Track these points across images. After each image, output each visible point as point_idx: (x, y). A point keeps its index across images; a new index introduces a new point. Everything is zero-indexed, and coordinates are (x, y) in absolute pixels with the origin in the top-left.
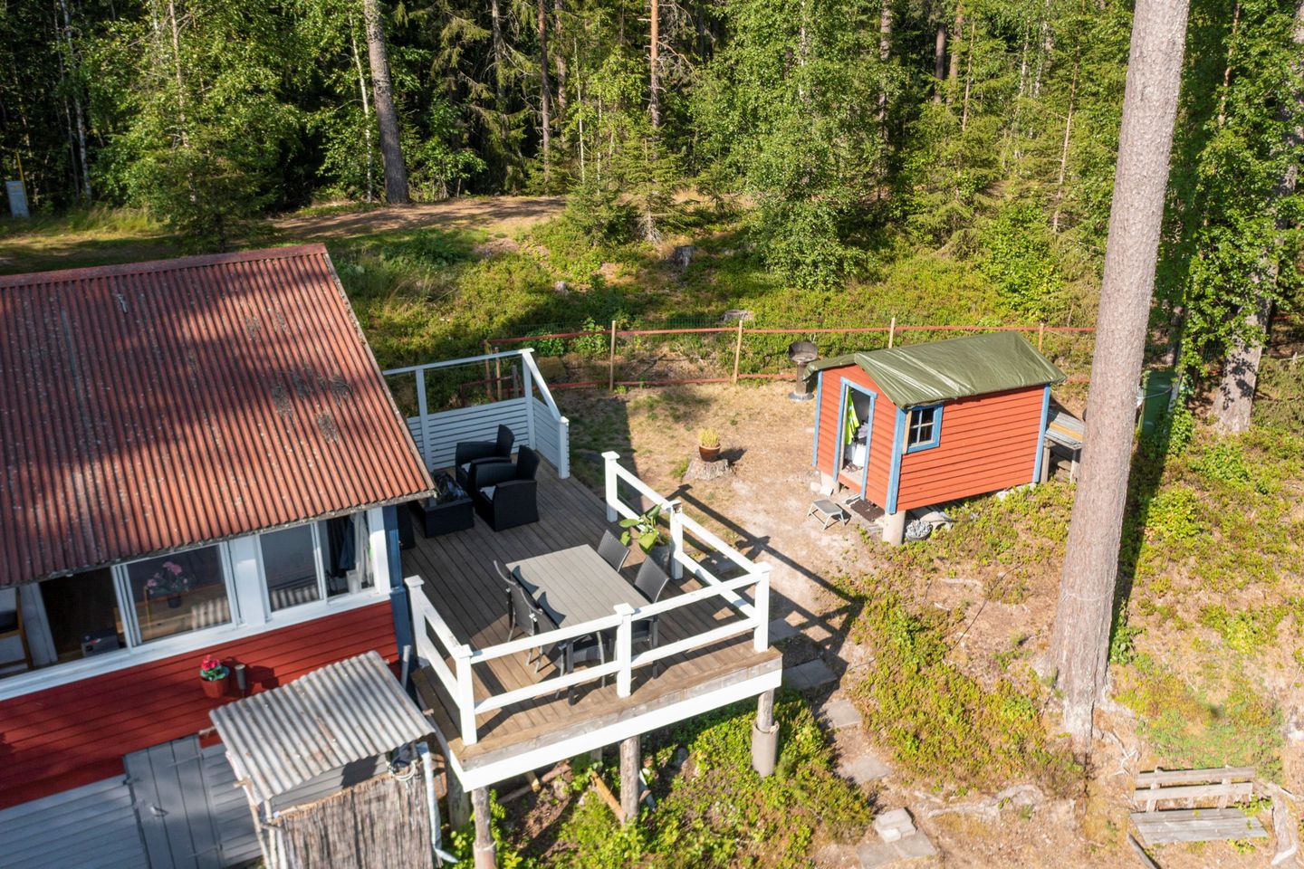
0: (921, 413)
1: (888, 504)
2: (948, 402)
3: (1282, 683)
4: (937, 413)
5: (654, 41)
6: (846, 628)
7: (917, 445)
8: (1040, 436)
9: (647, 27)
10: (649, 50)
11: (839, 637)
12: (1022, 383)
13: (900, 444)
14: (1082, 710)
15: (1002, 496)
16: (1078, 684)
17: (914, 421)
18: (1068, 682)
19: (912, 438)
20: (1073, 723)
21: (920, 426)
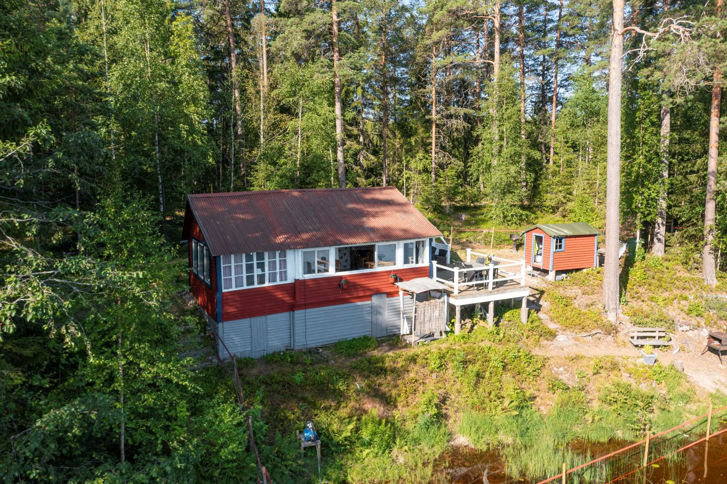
0: (559, 239)
1: (550, 269)
2: (566, 237)
3: (674, 314)
4: (563, 240)
5: (433, 149)
6: (540, 298)
7: (558, 250)
8: (596, 251)
9: (430, 144)
10: (431, 153)
11: (539, 299)
12: (588, 233)
13: (553, 249)
14: (613, 314)
15: (585, 271)
16: (611, 306)
17: (557, 242)
18: (608, 307)
19: (556, 248)
20: (611, 318)
21: (558, 244)
